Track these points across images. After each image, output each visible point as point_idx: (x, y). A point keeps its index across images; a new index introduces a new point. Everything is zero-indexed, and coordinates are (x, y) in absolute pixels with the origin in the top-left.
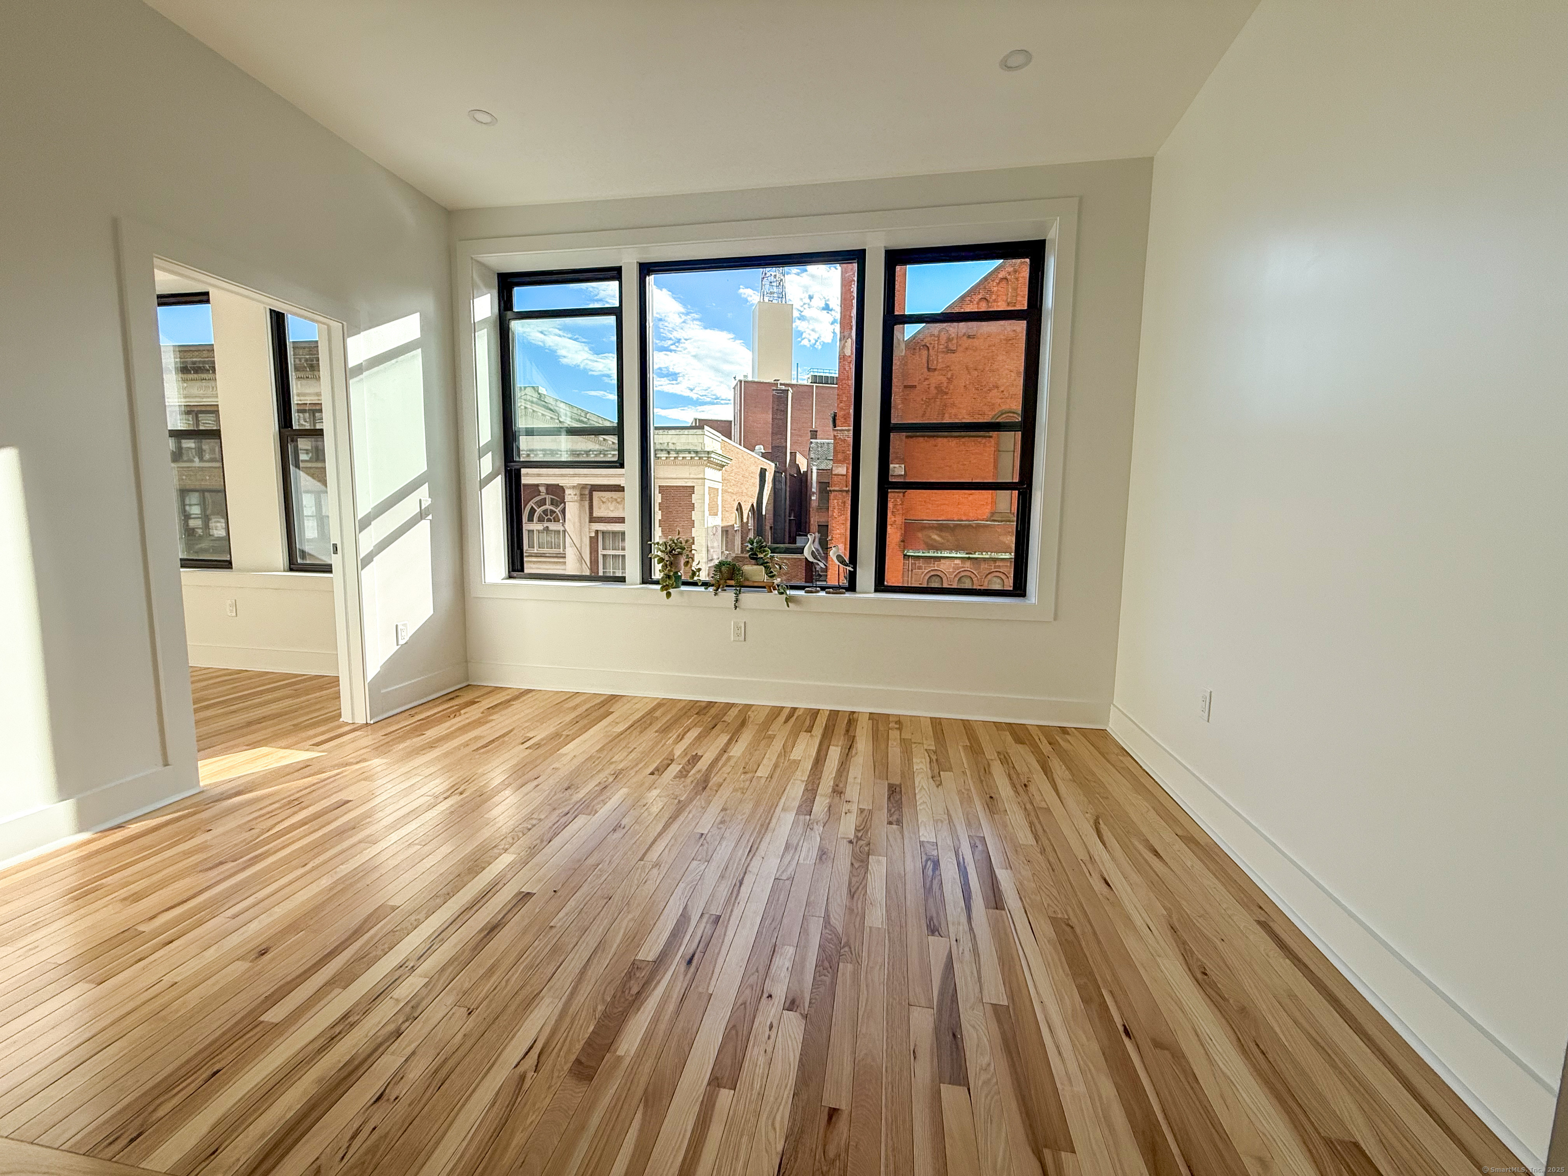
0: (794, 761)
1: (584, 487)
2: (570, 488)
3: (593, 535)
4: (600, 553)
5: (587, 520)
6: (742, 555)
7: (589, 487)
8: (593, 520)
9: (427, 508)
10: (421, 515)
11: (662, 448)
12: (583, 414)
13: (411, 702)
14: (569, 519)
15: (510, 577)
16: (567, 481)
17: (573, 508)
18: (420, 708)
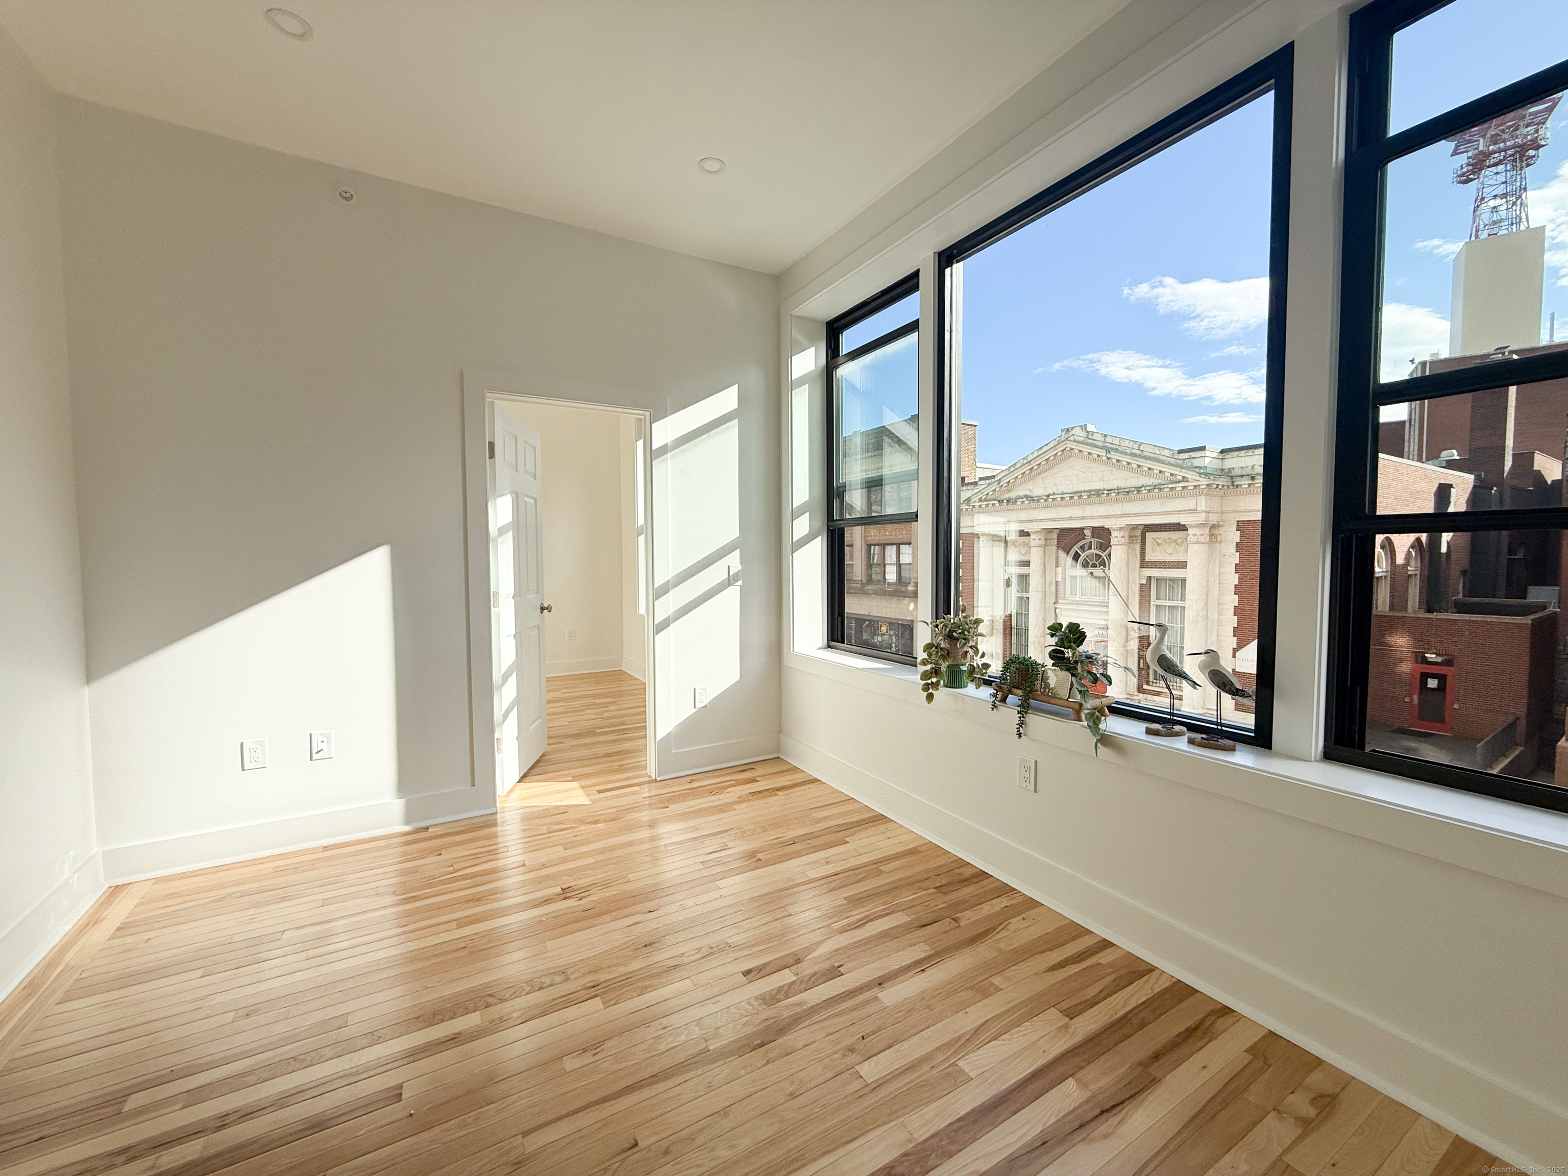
0: (961, 1071)
1: (1134, 528)
2: (1117, 530)
3: (1144, 582)
4: (1152, 603)
5: (1138, 565)
6: (1391, 614)
7: (1142, 527)
8: (1144, 564)
9: (737, 574)
10: (730, 581)
11: (1244, 473)
12: (1136, 446)
13: (699, 767)
14: (1115, 565)
15: (829, 646)
16: (1113, 523)
17: (1119, 552)
18: (700, 776)
